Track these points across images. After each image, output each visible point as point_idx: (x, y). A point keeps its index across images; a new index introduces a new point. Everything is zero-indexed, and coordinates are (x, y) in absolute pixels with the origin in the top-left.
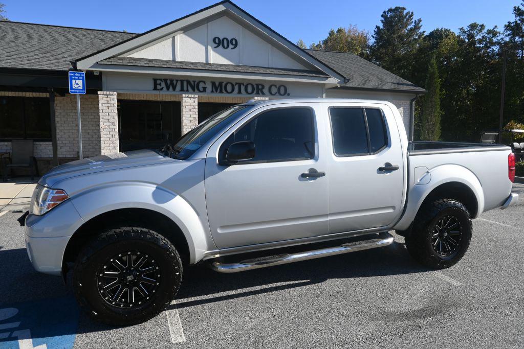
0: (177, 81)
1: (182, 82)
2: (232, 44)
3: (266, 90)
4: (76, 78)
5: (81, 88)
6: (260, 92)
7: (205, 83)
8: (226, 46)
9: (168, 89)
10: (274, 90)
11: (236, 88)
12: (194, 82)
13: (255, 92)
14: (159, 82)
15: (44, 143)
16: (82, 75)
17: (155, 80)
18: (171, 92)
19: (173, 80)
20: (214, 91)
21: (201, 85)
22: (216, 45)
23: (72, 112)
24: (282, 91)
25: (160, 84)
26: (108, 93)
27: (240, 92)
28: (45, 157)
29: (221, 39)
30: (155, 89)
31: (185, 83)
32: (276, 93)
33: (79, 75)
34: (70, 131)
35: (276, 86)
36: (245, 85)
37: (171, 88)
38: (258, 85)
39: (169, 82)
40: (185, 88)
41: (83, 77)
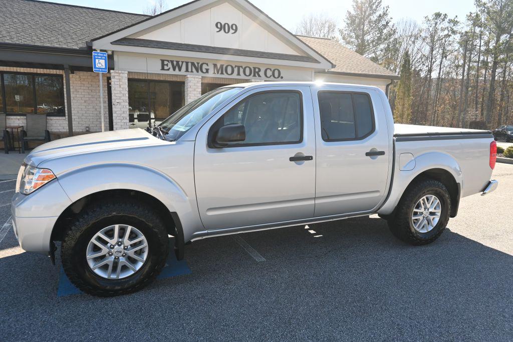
0: (183, 62)
1: (187, 63)
2: (233, 29)
3: (262, 73)
4: (99, 57)
5: (104, 67)
6: (256, 75)
7: (207, 64)
8: (227, 31)
9: (174, 70)
10: (269, 73)
11: (236, 70)
12: (198, 63)
13: (252, 74)
14: (166, 63)
15: (55, 118)
16: (105, 55)
17: (163, 61)
18: (177, 72)
19: (179, 61)
20: (216, 72)
21: (205, 67)
22: (218, 30)
23: (80, 89)
24: (276, 74)
25: (167, 65)
26: (120, 71)
27: (239, 74)
28: (55, 131)
29: (223, 24)
30: (163, 69)
31: (190, 65)
32: (271, 76)
33: (102, 55)
34: (79, 107)
35: (271, 69)
36: (243, 67)
37: (177, 69)
38: (255, 68)
39: (175, 63)
40: (190, 70)
41: (106, 57)
